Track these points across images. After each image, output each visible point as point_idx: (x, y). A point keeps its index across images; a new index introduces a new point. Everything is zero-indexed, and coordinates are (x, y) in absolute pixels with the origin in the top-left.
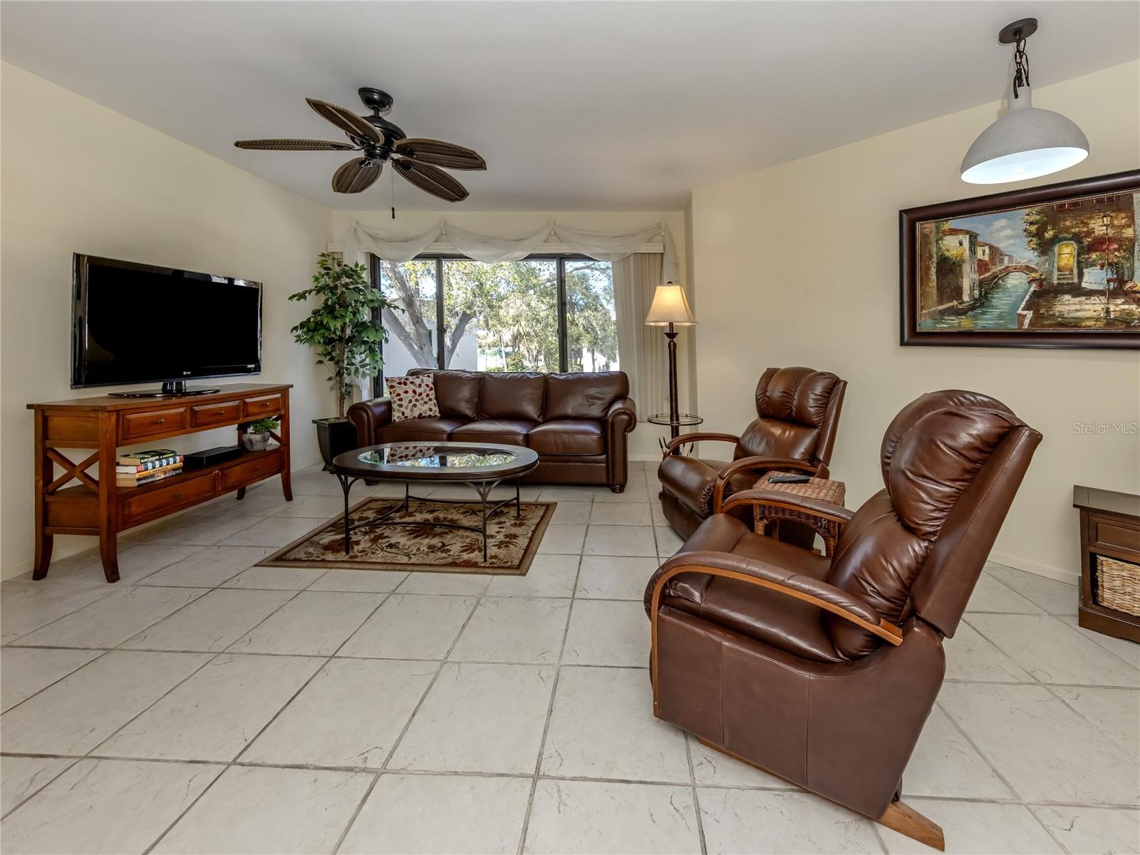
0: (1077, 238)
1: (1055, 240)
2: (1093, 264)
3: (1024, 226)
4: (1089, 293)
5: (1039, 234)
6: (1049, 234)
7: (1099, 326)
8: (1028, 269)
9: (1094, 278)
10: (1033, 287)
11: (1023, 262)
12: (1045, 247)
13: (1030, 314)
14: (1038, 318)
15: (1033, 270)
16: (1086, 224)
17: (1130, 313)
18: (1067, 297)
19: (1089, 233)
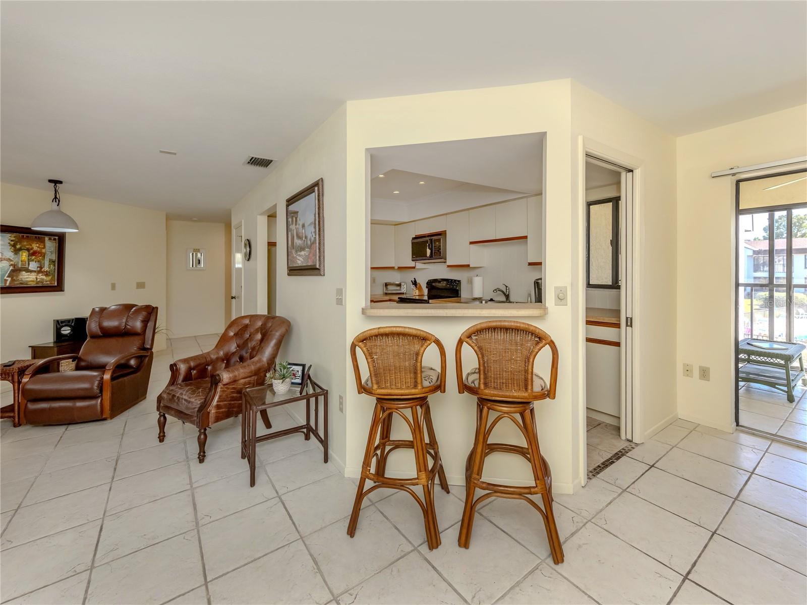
0: (28, 250)
1: (20, 249)
2: (33, 261)
3: (9, 241)
4: (31, 271)
5: (14, 246)
6: (18, 246)
7: (33, 284)
8: (9, 260)
9: (33, 266)
10: (11, 268)
11: (8, 257)
12: (16, 251)
13: (9, 279)
14: (13, 280)
15: (12, 261)
16: (31, 245)
17: (43, 279)
18: (24, 272)
19: (32, 249)
